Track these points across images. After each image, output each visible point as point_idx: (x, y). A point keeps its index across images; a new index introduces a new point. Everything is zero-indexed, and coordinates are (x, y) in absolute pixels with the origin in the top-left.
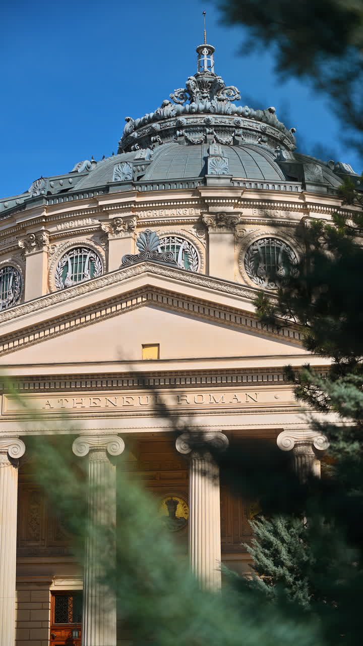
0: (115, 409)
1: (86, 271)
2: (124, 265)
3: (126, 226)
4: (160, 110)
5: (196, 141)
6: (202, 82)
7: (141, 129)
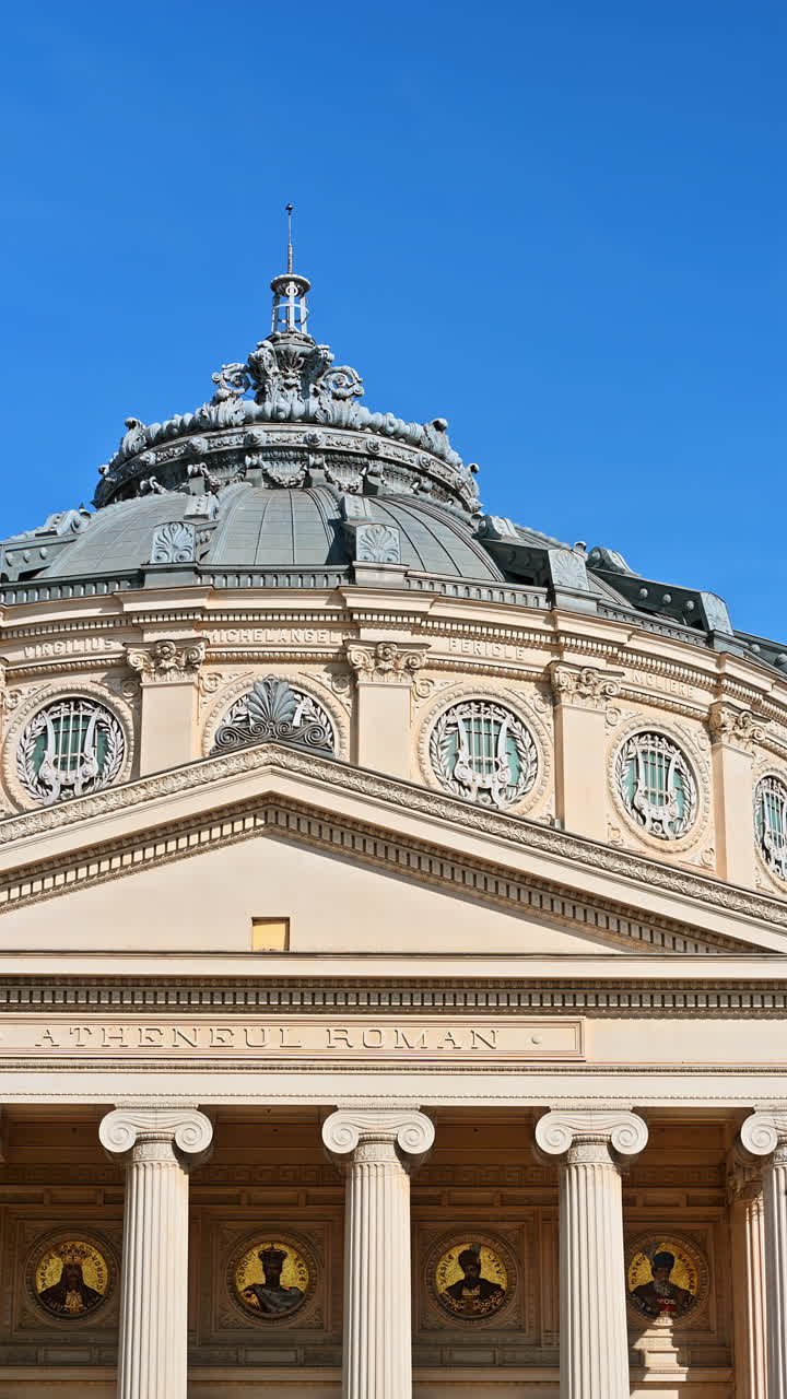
0: (194, 1053)
1: (89, 750)
2: (221, 748)
3: (183, 660)
4: (207, 409)
5: (287, 480)
6: (286, 352)
7: (164, 446)
